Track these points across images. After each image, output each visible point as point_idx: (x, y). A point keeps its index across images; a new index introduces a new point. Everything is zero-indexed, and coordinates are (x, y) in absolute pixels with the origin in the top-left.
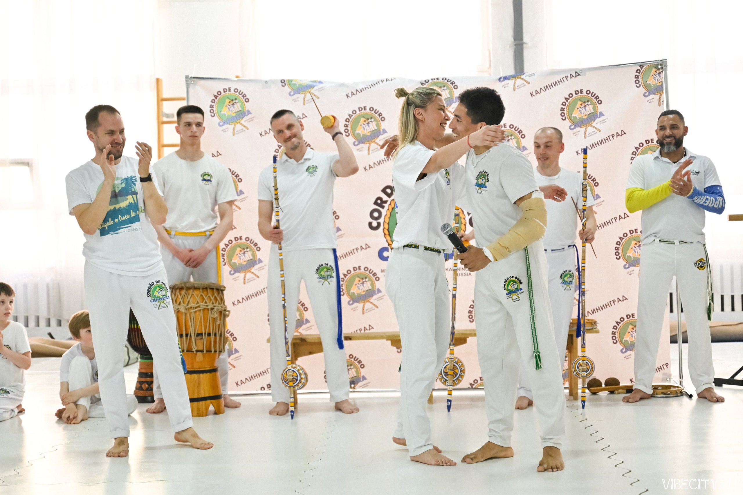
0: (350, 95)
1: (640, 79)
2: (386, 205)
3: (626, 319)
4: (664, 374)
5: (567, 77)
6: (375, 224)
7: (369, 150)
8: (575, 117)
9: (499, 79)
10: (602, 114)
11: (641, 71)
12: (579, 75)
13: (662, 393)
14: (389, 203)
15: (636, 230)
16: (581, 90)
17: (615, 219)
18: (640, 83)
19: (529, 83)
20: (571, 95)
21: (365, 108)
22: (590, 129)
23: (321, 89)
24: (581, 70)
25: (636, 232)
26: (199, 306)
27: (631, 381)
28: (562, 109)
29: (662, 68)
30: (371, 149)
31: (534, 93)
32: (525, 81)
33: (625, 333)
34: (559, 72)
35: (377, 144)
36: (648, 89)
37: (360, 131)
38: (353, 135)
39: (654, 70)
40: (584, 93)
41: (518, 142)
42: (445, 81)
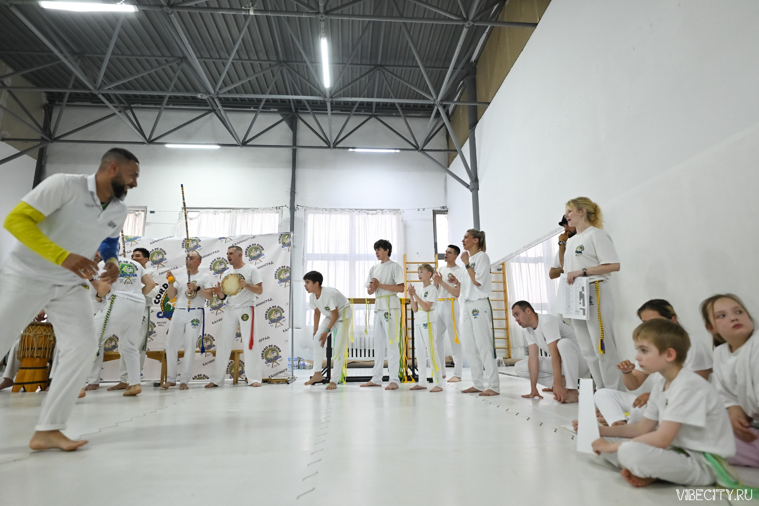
0: (152, 243)
1: (281, 240)
2: (164, 293)
3: (268, 348)
4: (285, 374)
5: (249, 238)
6: (157, 301)
7: (158, 267)
8: (252, 256)
9: (220, 238)
10: (263, 255)
11: (282, 237)
12: (255, 238)
13: (276, 382)
14: (165, 291)
15: (275, 306)
16: (255, 244)
17: (266, 301)
18: (281, 242)
19: (232, 240)
20: (250, 246)
21: (158, 249)
22: (258, 261)
23: (140, 240)
24: (255, 236)
25: (275, 307)
27: (269, 377)
28: (246, 252)
29: (290, 236)
30: (159, 267)
33: (267, 354)
34: (246, 236)
35: (162, 265)
36: (284, 244)
37: (154, 259)
38: (151, 261)
39: (287, 236)
40: (256, 245)
41: (225, 266)
42: (196, 239)
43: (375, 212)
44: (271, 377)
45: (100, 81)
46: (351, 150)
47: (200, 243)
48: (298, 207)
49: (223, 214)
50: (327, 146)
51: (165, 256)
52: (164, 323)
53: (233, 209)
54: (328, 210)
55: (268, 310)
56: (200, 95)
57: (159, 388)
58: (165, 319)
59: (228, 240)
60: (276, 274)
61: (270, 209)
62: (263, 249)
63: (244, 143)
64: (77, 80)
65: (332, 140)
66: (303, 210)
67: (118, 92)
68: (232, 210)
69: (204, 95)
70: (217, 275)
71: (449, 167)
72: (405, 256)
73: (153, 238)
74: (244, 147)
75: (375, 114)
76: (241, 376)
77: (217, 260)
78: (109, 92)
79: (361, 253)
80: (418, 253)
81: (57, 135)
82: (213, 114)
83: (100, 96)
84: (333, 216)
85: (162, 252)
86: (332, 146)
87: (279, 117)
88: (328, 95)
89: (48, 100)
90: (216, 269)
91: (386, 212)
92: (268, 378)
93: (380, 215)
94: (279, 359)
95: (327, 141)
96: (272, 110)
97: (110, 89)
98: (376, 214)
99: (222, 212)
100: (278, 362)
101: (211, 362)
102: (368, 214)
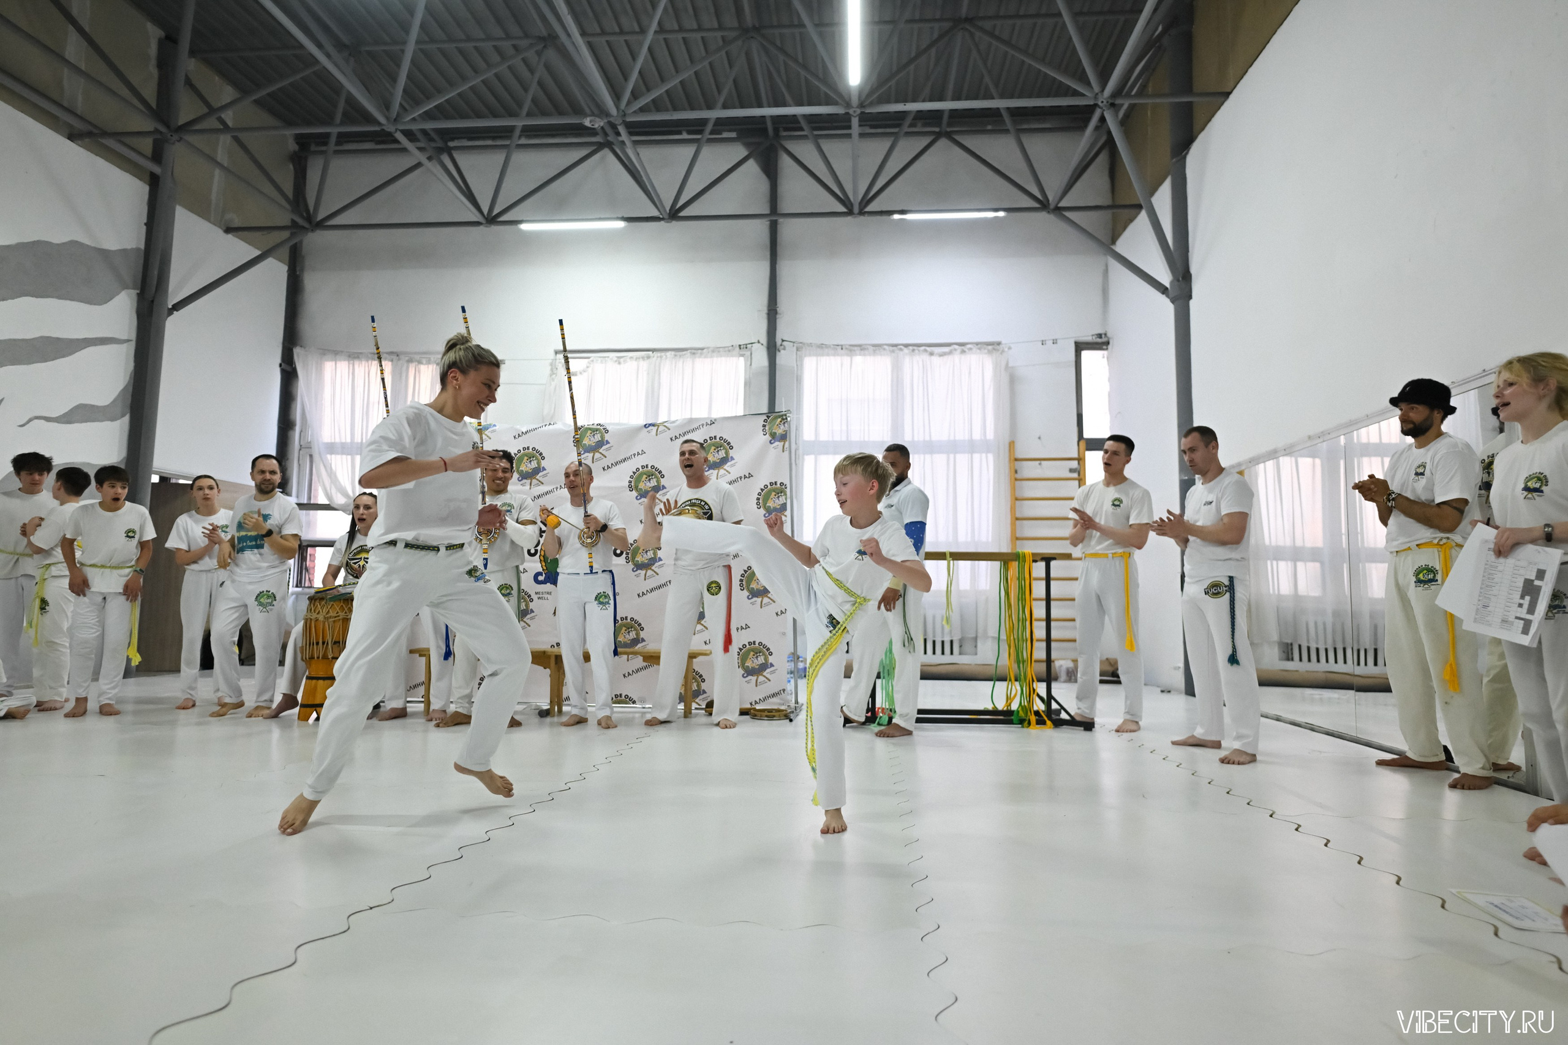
0: (517, 437)
1: (767, 428)
2: (544, 535)
3: (748, 646)
4: (781, 699)
5: (703, 425)
6: (532, 551)
7: (530, 485)
9: (645, 425)
10: (732, 459)
11: (768, 421)
12: (714, 423)
13: (767, 716)
16: (715, 437)
18: (767, 432)
19: (669, 430)
20: (706, 441)
21: (528, 448)
22: (722, 472)
23: (494, 431)
24: (715, 420)
26: (339, 616)
27: (751, 704)
29: (786, 419)
31: (674, 439)
32: (667, 428)
33: (746, 659)
34: (697, 420)
35: (537, 480)
36: (773, 436)
37: (523, 468)
38: (518, 472)
39: (779, 420)
40: (718, 440)
41: (658, 482)
42: (599, 427)
43: (946, 349)
44: (753, 703)
45: (396, 107)
46: (896, 217)
47: (607, 437)
48: (784, 343)
49: (634, 364)
50: (845, 210)
51: (543, 463)
52: (548, 593)
53: (653, 350)
54: (846, 348)
55: (745, 571)
56: (588, 119)
57: (548, 720)
58: (549, 587)
59: (661, 428)
60: (758, 499)
61: (727, 349)
62: (731, 448)
63: (673, 212)
64: (351, 101)
65: (856, 196)
66: (795, 348)
67: (429, 126)
68: (651, 353)
69: (598, 119)
70: (643, 500)
71: (1114, 242)
72: (1012, 445)
73: (518, 427)
74: (674, 223)
75: (949, 130)
76: (697, 700)
77: (641, 470)
78: (414, 127)
79: (916, 439)
80: (1039, 438)
81: (320, 217)
82: (606, 152)
83: (399, 136)
84: (858, 359)
85: (535, 455)
86: (856, 210)
87: (739, 151)
88: (855, 101)
89: (297, 143)
90: (641, 489)
91: (970, 349)
92: (749, 706)
93: (956, 357)
94: (768, 670)
95: (845, 201)
96: (725, 135)
97: (414, 119)
98: (950, 353)
99: (631, 358)
100: (768, 676)
101: (638, 671)
102: (932, 354)
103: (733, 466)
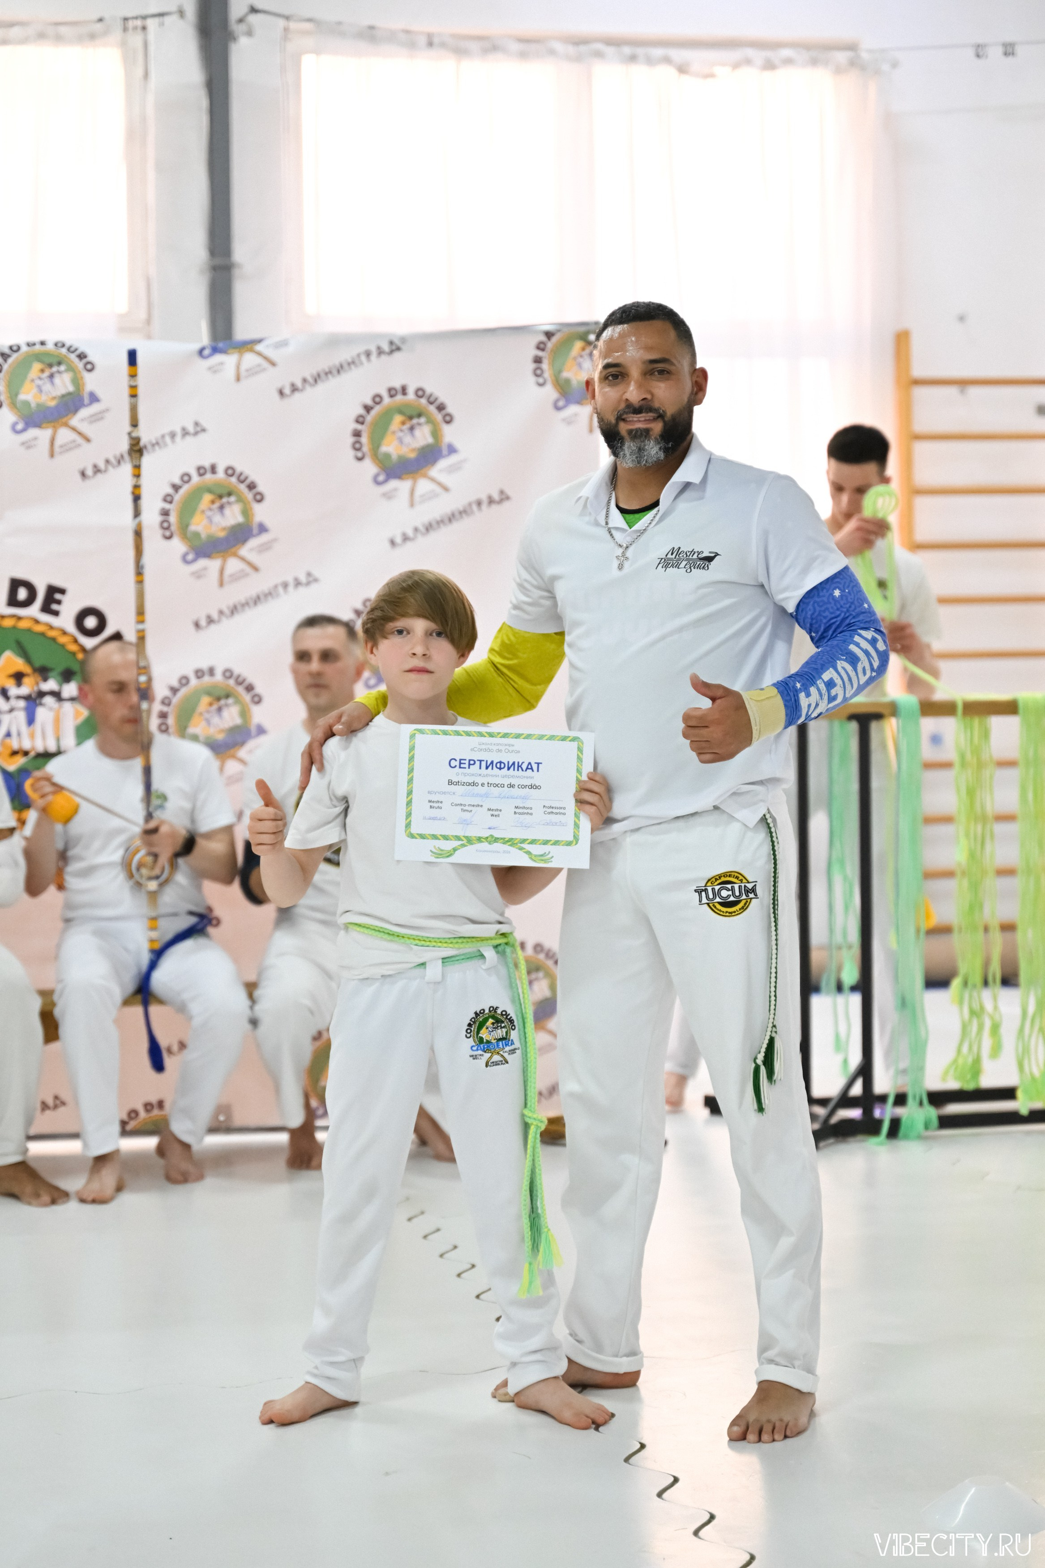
1: (545, 366)
5: (368, 354)
8: (388, 456)
9: (201, 352)
10: (452, 450)
11: (550, 345)
12: (398, 349)
16: (404, 388)
18: (547, 375)
19: (273, 364)
20: (377, 399)
22: (423, 486)
24: (403, 340)
28: (357, 434)
31: (287, 391)
32: (266, 358)
34: (348, 339)
36: (566, 392)
39: (579, 344)
40: (411, 396)
41: (247, 512)
54: (442, 45)
59: (250, 360)
62: (449, 419)
66: (278, 33)
70: (203, 562)
77: (195, 479)
80: (961, 318)
90: (197, 535)
103: (453, 469)
